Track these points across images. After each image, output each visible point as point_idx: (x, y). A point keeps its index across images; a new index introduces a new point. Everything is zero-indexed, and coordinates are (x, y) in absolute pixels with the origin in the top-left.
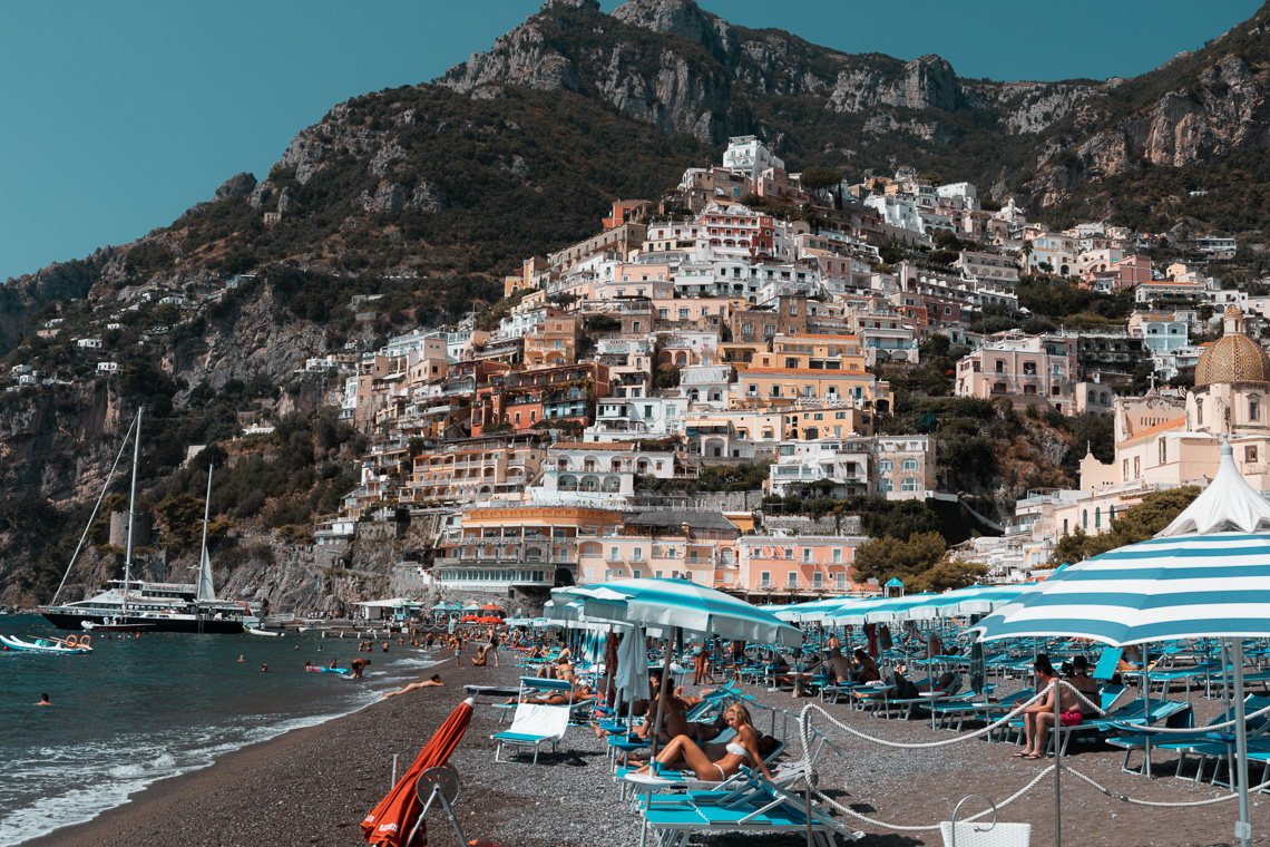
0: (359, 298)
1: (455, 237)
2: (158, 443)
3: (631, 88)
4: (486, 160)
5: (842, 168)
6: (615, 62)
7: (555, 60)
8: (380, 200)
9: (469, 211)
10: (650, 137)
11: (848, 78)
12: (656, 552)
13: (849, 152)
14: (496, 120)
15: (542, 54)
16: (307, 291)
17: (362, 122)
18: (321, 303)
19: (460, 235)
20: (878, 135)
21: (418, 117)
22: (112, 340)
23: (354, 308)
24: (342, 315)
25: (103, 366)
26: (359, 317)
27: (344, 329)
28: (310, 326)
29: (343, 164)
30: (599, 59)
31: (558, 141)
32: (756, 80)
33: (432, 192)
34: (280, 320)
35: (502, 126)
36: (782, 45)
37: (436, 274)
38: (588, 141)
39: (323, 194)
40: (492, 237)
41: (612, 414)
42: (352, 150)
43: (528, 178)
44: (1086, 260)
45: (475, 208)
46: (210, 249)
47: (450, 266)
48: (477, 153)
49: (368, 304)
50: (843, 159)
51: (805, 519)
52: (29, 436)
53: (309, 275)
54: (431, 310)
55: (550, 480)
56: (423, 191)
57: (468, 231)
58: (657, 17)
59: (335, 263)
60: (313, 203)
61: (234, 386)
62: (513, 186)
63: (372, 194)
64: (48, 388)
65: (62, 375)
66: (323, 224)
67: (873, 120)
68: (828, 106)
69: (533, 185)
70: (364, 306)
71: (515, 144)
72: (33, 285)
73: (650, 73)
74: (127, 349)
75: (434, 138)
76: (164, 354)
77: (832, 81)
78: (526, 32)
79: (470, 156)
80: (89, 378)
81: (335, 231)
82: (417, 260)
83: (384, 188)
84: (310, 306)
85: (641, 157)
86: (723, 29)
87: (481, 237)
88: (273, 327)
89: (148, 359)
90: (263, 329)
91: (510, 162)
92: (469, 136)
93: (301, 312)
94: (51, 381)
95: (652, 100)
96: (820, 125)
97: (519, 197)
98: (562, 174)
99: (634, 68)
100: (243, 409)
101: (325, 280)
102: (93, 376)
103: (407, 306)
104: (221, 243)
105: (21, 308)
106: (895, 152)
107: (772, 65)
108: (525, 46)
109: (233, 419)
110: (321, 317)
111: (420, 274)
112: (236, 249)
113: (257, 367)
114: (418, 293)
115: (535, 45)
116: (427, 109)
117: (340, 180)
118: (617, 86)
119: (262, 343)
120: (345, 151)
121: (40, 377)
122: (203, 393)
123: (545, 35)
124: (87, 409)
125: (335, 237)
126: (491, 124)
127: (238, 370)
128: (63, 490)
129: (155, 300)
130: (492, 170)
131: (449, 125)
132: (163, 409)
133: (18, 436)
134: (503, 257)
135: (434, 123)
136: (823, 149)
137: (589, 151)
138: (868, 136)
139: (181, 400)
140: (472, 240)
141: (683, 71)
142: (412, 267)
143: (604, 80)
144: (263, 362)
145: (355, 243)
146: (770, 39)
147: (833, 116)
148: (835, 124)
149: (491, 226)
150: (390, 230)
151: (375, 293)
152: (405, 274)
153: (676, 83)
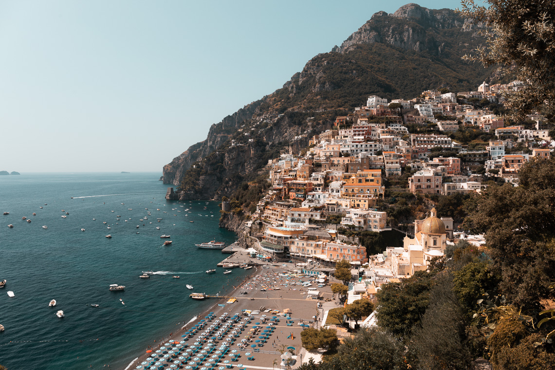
0: (309, 118)
1: (335, 97)
2: (262, 159)
3: (396, 38)
4: (346, 73)
5: (464, 50)
6: (391, 31)
7: (373, 34)
8: (316, 89)
9: (339, 89)
10: (398, 55)
11: (468, 21)
12: (307, 245)
13: (466, 45)
14: (349, 61)
15: (370, 32)
16: (297, 117)
17: (315, 65)
18: (299, 120)
19: (336, 97)
20: (477, 38)
21: (328, 63)
22: (252, 132)
23: (307, 121)
24: (305, 123)
25: (250, 140)
26: (308, 124)
27: (305, 127)
28: (297, 127)
29: (310, 78)
30: (386, 31)
31: (370, 61)
32: (439, 26)
33: (330, 85)
34: (290, 126)
35: (351, 62)
36: (447, 13)
37: (329, 109)
38: (379, 59)
39: (304, 87)
40: (345, 96)
41: (310, 198)
42: (312, 73)
43: (357, 77)
44: (484, 118)
45: (342, 88)
46: (277, 105)
47: (332, 107)
48: (343, 71)
49: (311, 120)
50: (465, 47)
51: (346, 237)
52: (234, 158)
53: (297, 113)
54: (326, 121)
55: (289, 220)
56: (327, 85)
57: (339, 95)
58: (407, 12)
59: (304, 108)
60: (302, 90)
61: (280, 143)
62: (352, 80)
63: (314, 88)
64: (238, 146)
65: (241, 143)
66: (303, 96)
67: (475, 33)
68: (461, 30)
69: (358, 79)
70: (310, 121)
71: (353, 67)
72: (249, 108)
73: (401, 33)
74: (255, 135)
75: (332, 68)
76: (264, 136)
77: (463, 22)
78: (366, 26)
79: (341, 72)
80: (247, 143)
81: (305, 99)
82: (324, 106)
83: (317, 85)
84: (297, 121)
85: (394, 61)
86: (428, 12)
87: (343, 97)
88: (288, 128)
89: (260, 137)
90: (286, 128)
91: (352, 72)
92: (342, 67)
93: (295, 123)
94: (239, 145)
95: (402, 41)
96: (458, 37)
97: (354, 83)
98: (367, 74)
99: (396, 32)
100: (281, 149)
101: (301, 114)
102: (248, 143)
103: (320, 120)
104: (279, 103)
105: (246, 114)
106: (481, 42)
107: (444, 20)
108: (365, 31)
109: (279, 152)
110: (300, 124)
111: (325, 110)
112: (282, 105)
113: (285, 138)
114: (323, 116)
115: (368, 30)
116: (330, 60)
117: (309, 82)
118: (392, 38)
119: (286, 132)
120: (311, 74)
121: (236, 144)
122: (273, 146)
123: (371, 27)
124: (246, 151)
125: (305, 100)
126: (347, 62)
127: (281, 139)
128: (242, 171)
129: (263, 121)
130: (348, 76)
131: (336, 64)
132: (264, 150)
133: (232, 158)
134: (347, 102)
135: (332, 64)
136: (459, 44)
137: (380, 62)
138: (473, 38)
139: (267, 148)
140: (339, 98)
141: (411, 31)
142: (323, 108)
143: (388, 37)
144: (287, 137)
145: (309, 102)
146: (443, 12)
147: (463, 33)
148: (463, 36)
149: (345, 93)
150: (319, 97)
151: (313, 117)
152: (321, 110)
153: (409, 35)
